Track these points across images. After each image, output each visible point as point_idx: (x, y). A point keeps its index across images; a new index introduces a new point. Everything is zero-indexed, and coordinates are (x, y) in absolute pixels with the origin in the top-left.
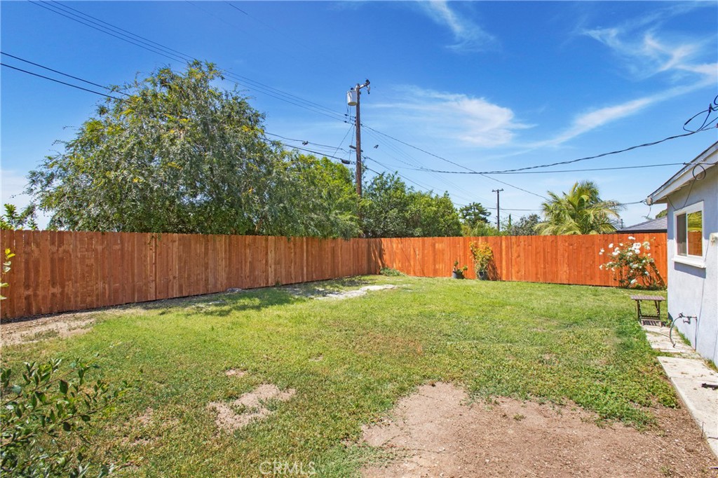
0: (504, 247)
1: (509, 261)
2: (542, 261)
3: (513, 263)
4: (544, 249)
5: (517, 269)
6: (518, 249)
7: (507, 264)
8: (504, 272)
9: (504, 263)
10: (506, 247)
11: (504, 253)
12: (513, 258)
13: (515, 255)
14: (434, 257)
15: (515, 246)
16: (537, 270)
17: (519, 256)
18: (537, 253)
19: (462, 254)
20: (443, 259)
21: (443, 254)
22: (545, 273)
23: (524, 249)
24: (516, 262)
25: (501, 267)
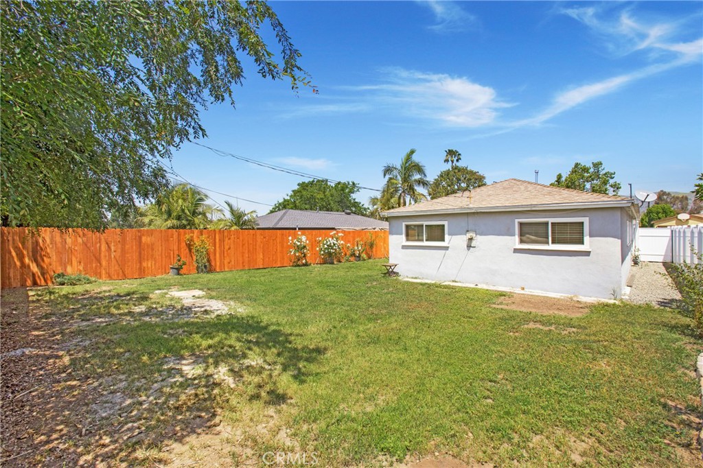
0: (217, 241)
1: (222, 253)
2: (247, 251)
3: (225, 255)
4: (248, 241)
5: (229, 261)
6: (229, 241)
7: (220, 256)
8: (218, 264)
9: (218, 255)
10: (220, 240)
11: (217, 246)
12: (225, 250)
13: (227, 247)
14: (140, 253)
15: (227, 239)
16: (243, 259)
17: (229, 249)
18: (243, 245)
19: (176, 248)
20: (152, 255)
21: (153, 249)
22: (249, 261)
23: (234, 241)
24: (227, 254)
25: (215, 259)
